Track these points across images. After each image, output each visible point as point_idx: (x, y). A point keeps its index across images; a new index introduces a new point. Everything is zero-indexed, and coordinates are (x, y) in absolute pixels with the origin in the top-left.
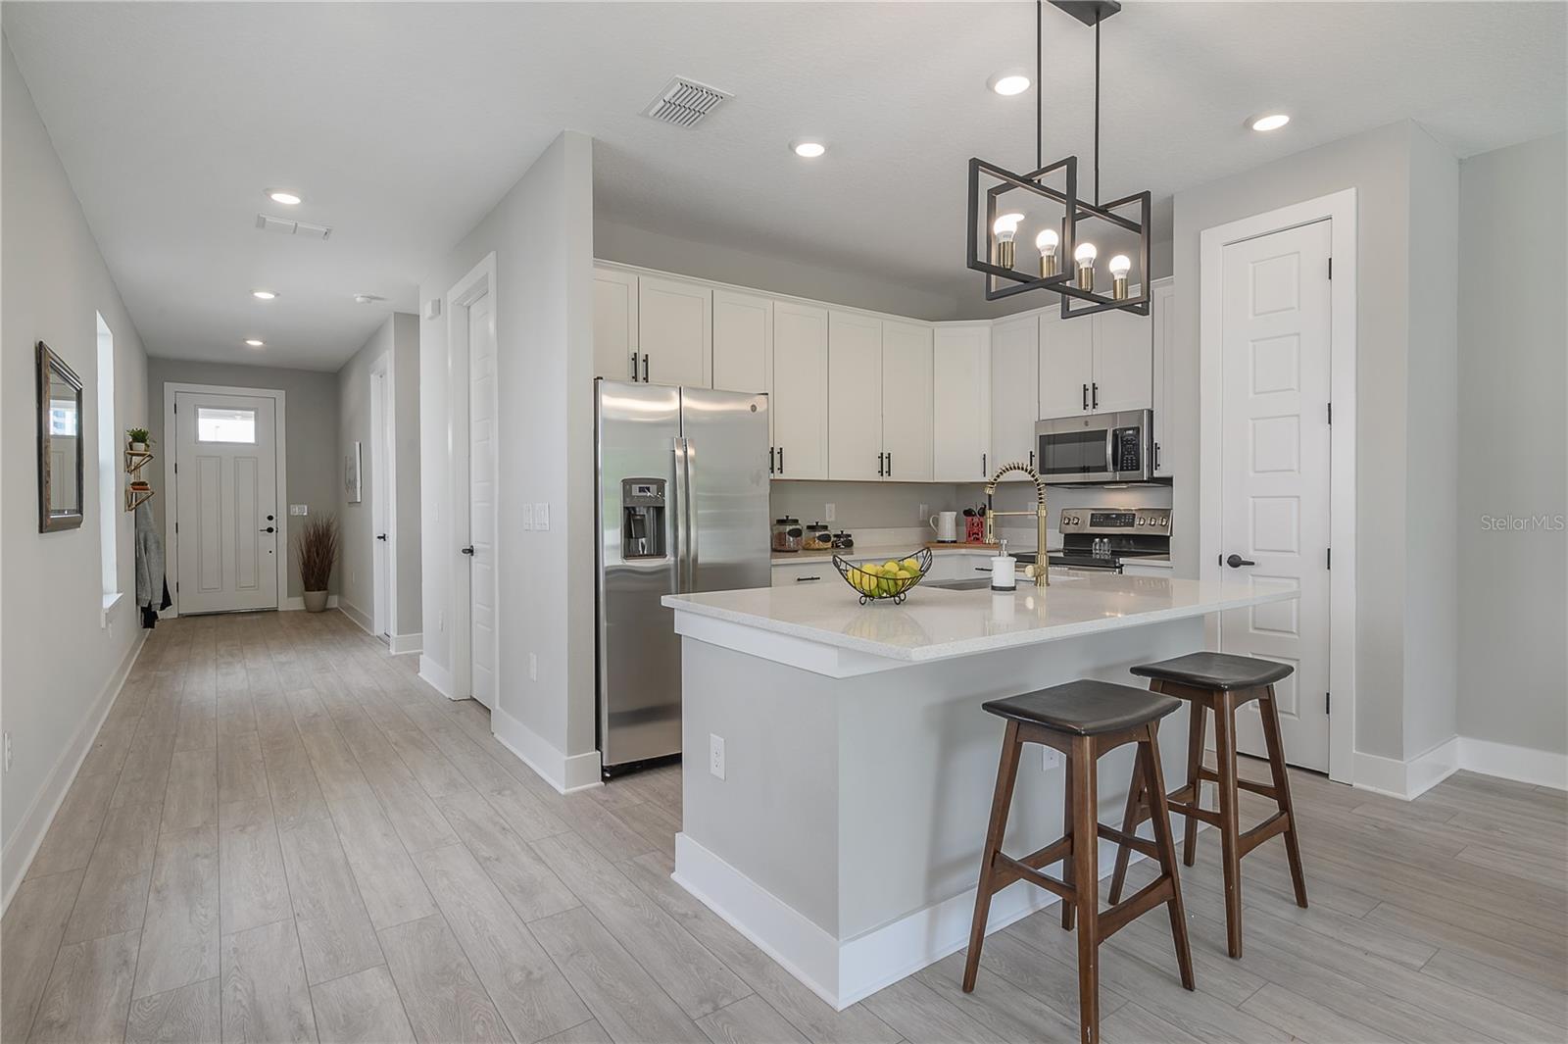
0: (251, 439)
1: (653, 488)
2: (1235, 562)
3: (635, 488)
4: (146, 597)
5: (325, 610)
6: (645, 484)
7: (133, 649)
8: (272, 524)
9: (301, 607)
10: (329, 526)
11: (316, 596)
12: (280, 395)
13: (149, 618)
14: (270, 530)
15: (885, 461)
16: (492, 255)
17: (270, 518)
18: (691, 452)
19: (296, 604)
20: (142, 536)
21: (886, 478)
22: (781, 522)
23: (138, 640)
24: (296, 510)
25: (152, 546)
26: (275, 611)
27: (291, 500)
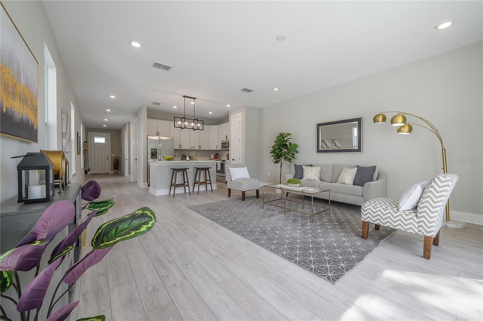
0: (104, 142)
1: (156, 150)
2: (233, 160)
3: (153, 150)
4: (86, 169)
5: (117, 173)
6: (154, 149)
7: (84, 178)
8: (108, 158)
9: (113, 173)
10: (118, 158)
11: (116, 171)
12: (110, 134)
13: (86, 172)
14: (108, 159)
15: (200, 146)
16: (137, 118)
17: (108, 157)
18: (161, 145)
19: (113, 172)
20: (85, 158)
21: (200, 149)
22: (183, 156)
23: (84, 177)
24: (112, 155)
25: (87, 160)
26: (108, 173)
27: (111, 154)
